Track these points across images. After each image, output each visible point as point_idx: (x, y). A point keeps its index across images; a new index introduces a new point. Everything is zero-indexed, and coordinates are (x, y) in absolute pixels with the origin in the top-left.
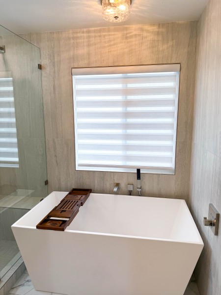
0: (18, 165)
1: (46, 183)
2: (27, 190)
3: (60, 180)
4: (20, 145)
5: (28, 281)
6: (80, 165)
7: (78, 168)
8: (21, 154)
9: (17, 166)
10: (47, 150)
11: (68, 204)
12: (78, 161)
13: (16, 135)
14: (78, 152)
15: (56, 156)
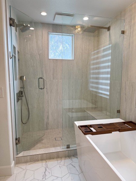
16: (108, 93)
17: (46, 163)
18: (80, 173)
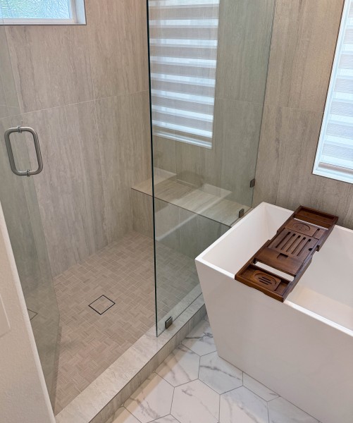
0: (211, 143)
1: (253, 183)
2: (219, 188)
3: (277, 184)
4: (217, 110)
5: (208, 335)
6: (322, 166)
7: (317, 171)
8: (216, 126)
9: (208, 145)
10: (263, 126)
11: (292, 242)
12: (321, 157)
13: (213, 91)
14: (326, 138)
15: (277, 140)
16: (209, 134)
17: (142, 406)
18: (241, 377)
